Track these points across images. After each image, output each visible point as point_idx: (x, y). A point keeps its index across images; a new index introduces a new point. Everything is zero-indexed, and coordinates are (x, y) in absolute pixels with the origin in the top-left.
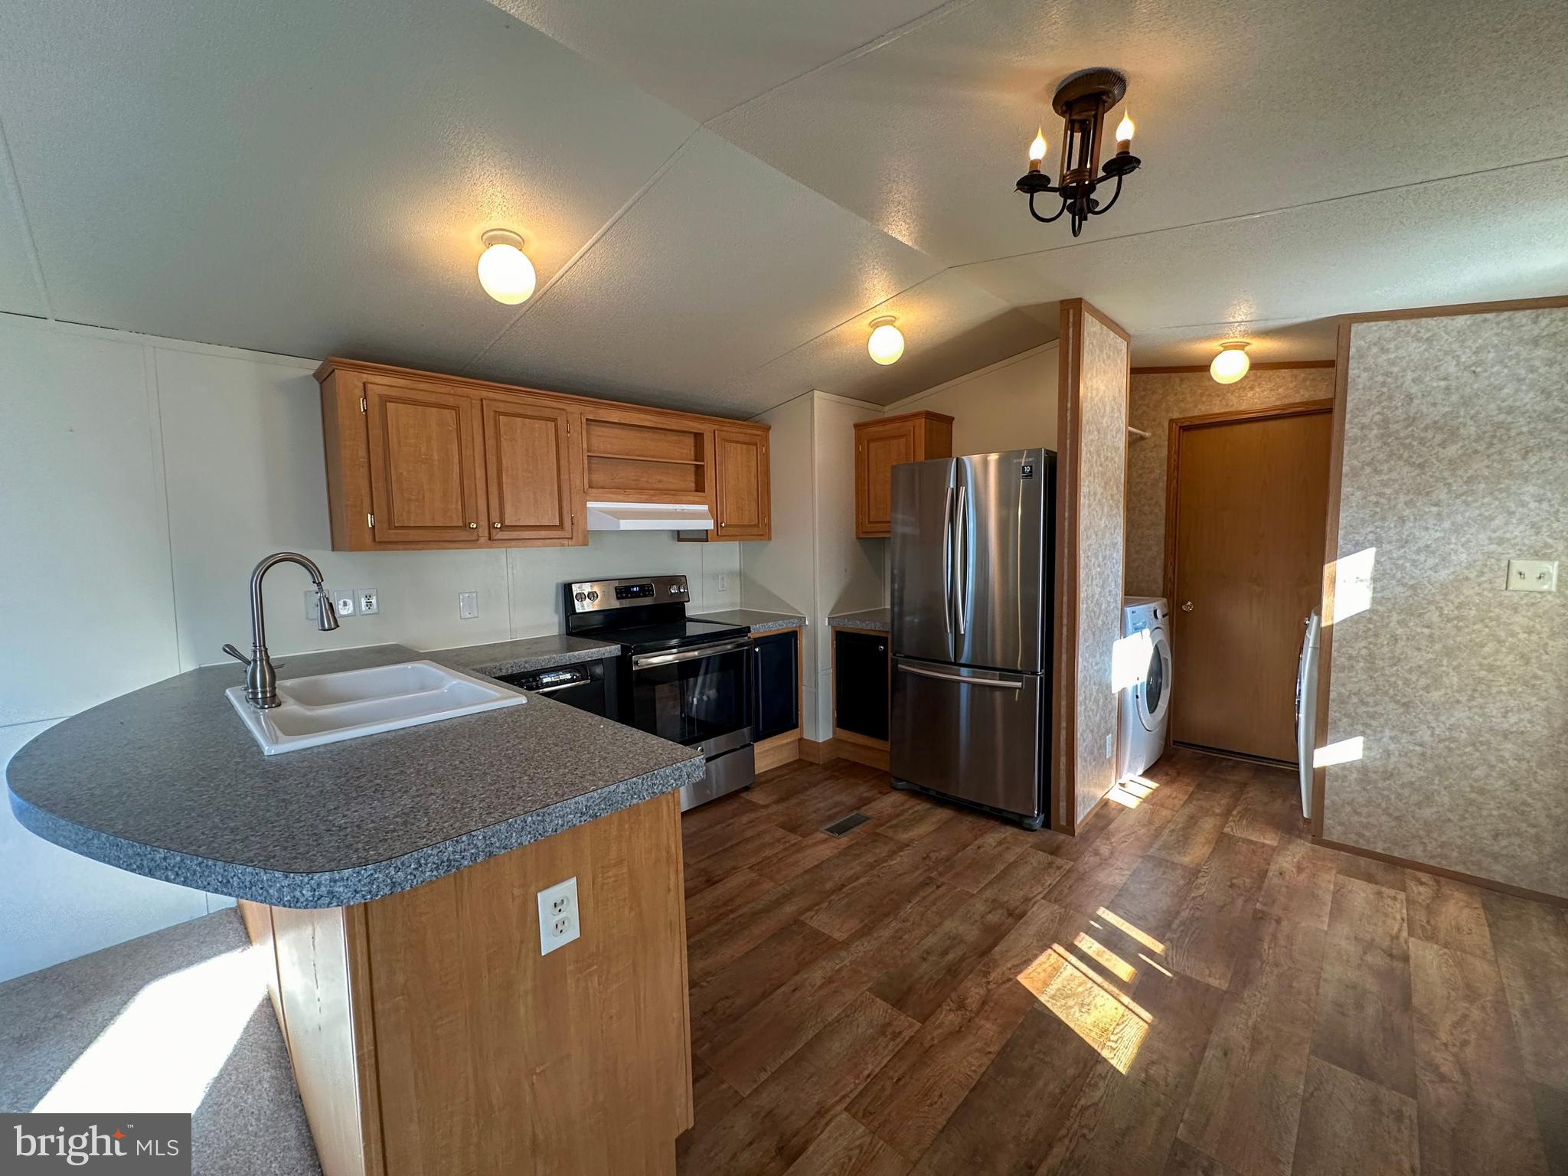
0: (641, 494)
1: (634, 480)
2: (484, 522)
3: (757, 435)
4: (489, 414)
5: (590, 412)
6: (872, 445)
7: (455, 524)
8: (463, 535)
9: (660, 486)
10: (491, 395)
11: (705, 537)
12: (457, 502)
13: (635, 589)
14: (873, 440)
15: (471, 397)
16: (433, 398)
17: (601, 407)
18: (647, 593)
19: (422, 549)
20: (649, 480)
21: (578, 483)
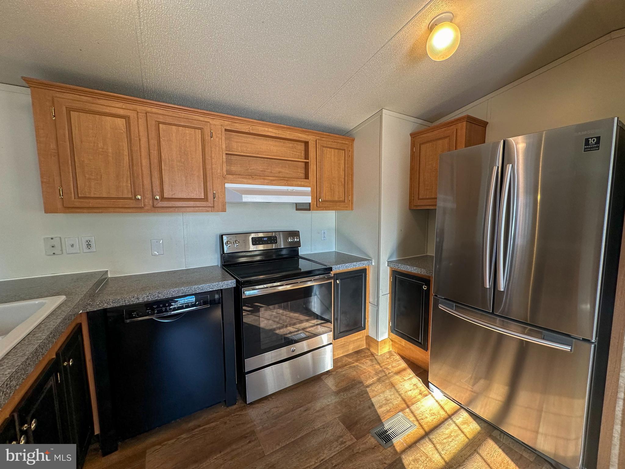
0: (264, 179)
1: (262, 171)
2: (149, 195)
3: (345, 144)
4: (152, 123)
5: (228, 124)
6: (422, 146)
7: (126, 196)
8: (132, 203)
9: (280, 175)
10: (154, 110)
11: (309, 208)
12: (127, 181)
13: (265, 239)
14: (423, 143)
15: (138, 111)
16: (108, 110)
17: (236, 121)
18: (273, 241)
19: (102, 212)
20: (272, 171)
21: (219, 171)
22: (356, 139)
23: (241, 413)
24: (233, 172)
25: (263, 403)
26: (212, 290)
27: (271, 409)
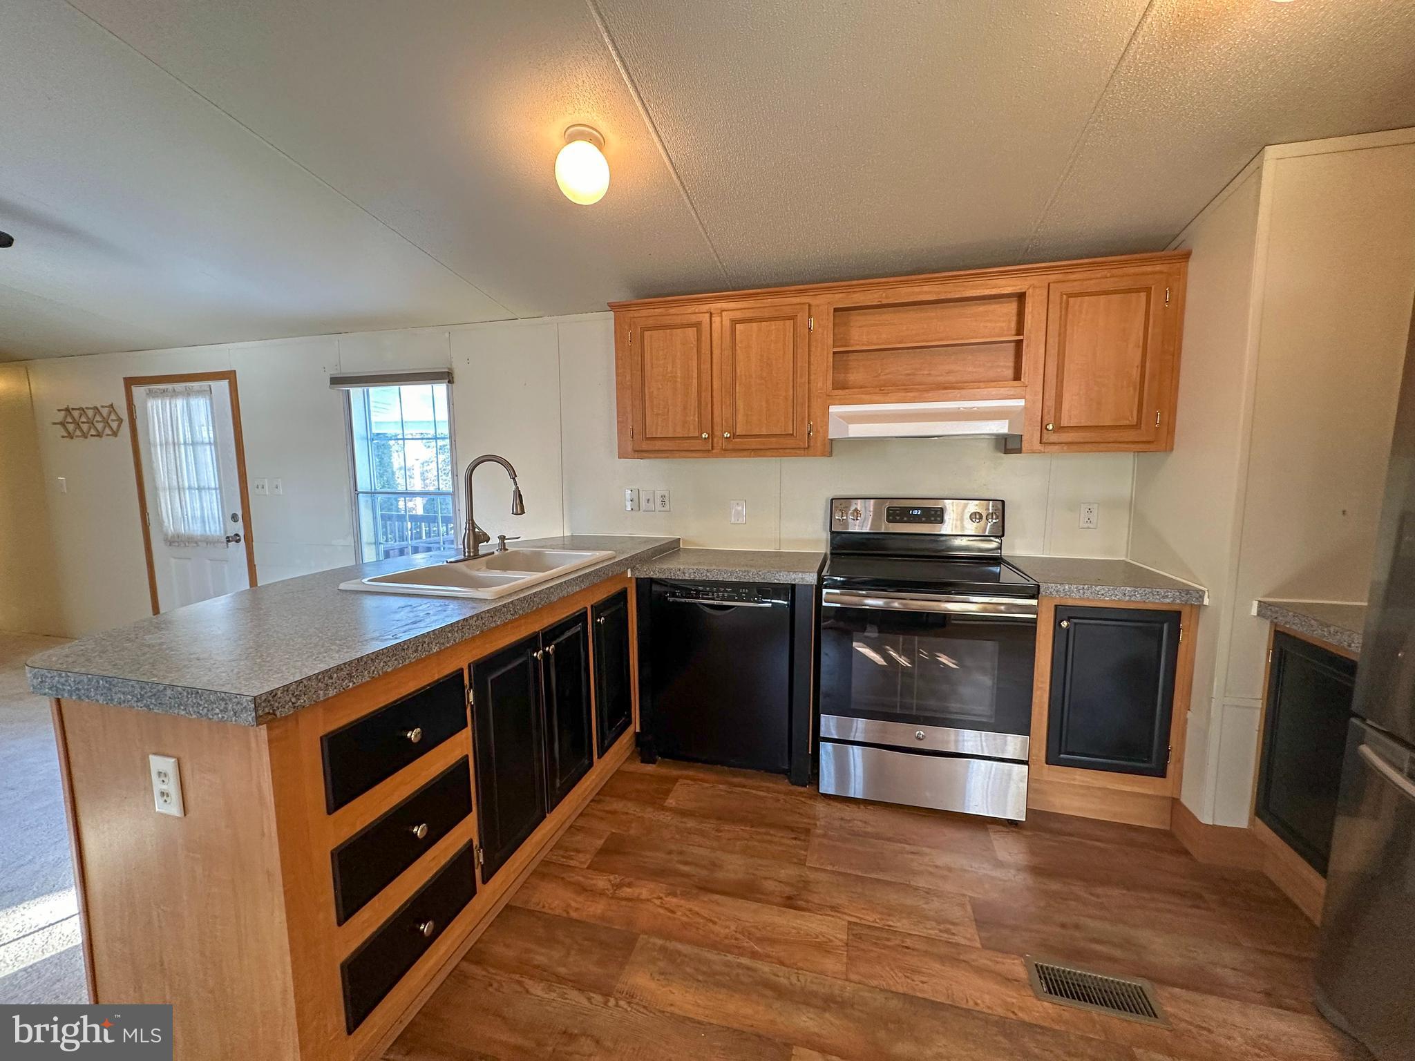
1: (908, 375)
3: (1150, 273)
4: (726, 325)
5: (840, 299)
8: (696, 444)
10: (731, 305)
12: (695, 415)
13: (915, 512)
15: (713, 311)
16: (678, 320)
17: (855, 290)
18: (933, 519)
19: (668, 457)
20: (932, 372)
21: (820, 384)
22: (1193, 251)
23: (806, 801)
24: (850, 383)
25: (848, 806)
26: (777, 582)
27: (854, 820)
